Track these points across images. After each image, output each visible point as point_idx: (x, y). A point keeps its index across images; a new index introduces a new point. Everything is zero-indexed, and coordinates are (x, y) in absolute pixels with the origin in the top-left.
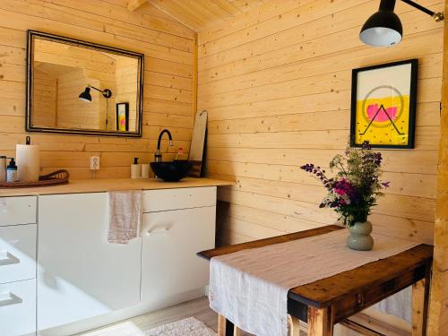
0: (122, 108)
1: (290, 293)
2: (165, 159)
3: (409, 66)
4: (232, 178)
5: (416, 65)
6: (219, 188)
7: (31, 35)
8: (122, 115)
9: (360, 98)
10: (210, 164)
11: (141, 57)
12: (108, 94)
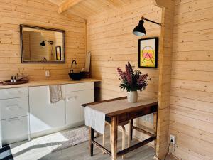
0: (58, 49)
1: (106, 115)
2: (75, 71)
3: (154, 40)
4: (100, 78)
5: (157, 39)
6: (95, 83)
7: (21, 26)
8: (58, 52)
9: (141, 50)
10: (92, 73)
11: (64, 32)
12: (52, 43)
